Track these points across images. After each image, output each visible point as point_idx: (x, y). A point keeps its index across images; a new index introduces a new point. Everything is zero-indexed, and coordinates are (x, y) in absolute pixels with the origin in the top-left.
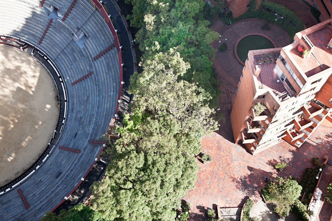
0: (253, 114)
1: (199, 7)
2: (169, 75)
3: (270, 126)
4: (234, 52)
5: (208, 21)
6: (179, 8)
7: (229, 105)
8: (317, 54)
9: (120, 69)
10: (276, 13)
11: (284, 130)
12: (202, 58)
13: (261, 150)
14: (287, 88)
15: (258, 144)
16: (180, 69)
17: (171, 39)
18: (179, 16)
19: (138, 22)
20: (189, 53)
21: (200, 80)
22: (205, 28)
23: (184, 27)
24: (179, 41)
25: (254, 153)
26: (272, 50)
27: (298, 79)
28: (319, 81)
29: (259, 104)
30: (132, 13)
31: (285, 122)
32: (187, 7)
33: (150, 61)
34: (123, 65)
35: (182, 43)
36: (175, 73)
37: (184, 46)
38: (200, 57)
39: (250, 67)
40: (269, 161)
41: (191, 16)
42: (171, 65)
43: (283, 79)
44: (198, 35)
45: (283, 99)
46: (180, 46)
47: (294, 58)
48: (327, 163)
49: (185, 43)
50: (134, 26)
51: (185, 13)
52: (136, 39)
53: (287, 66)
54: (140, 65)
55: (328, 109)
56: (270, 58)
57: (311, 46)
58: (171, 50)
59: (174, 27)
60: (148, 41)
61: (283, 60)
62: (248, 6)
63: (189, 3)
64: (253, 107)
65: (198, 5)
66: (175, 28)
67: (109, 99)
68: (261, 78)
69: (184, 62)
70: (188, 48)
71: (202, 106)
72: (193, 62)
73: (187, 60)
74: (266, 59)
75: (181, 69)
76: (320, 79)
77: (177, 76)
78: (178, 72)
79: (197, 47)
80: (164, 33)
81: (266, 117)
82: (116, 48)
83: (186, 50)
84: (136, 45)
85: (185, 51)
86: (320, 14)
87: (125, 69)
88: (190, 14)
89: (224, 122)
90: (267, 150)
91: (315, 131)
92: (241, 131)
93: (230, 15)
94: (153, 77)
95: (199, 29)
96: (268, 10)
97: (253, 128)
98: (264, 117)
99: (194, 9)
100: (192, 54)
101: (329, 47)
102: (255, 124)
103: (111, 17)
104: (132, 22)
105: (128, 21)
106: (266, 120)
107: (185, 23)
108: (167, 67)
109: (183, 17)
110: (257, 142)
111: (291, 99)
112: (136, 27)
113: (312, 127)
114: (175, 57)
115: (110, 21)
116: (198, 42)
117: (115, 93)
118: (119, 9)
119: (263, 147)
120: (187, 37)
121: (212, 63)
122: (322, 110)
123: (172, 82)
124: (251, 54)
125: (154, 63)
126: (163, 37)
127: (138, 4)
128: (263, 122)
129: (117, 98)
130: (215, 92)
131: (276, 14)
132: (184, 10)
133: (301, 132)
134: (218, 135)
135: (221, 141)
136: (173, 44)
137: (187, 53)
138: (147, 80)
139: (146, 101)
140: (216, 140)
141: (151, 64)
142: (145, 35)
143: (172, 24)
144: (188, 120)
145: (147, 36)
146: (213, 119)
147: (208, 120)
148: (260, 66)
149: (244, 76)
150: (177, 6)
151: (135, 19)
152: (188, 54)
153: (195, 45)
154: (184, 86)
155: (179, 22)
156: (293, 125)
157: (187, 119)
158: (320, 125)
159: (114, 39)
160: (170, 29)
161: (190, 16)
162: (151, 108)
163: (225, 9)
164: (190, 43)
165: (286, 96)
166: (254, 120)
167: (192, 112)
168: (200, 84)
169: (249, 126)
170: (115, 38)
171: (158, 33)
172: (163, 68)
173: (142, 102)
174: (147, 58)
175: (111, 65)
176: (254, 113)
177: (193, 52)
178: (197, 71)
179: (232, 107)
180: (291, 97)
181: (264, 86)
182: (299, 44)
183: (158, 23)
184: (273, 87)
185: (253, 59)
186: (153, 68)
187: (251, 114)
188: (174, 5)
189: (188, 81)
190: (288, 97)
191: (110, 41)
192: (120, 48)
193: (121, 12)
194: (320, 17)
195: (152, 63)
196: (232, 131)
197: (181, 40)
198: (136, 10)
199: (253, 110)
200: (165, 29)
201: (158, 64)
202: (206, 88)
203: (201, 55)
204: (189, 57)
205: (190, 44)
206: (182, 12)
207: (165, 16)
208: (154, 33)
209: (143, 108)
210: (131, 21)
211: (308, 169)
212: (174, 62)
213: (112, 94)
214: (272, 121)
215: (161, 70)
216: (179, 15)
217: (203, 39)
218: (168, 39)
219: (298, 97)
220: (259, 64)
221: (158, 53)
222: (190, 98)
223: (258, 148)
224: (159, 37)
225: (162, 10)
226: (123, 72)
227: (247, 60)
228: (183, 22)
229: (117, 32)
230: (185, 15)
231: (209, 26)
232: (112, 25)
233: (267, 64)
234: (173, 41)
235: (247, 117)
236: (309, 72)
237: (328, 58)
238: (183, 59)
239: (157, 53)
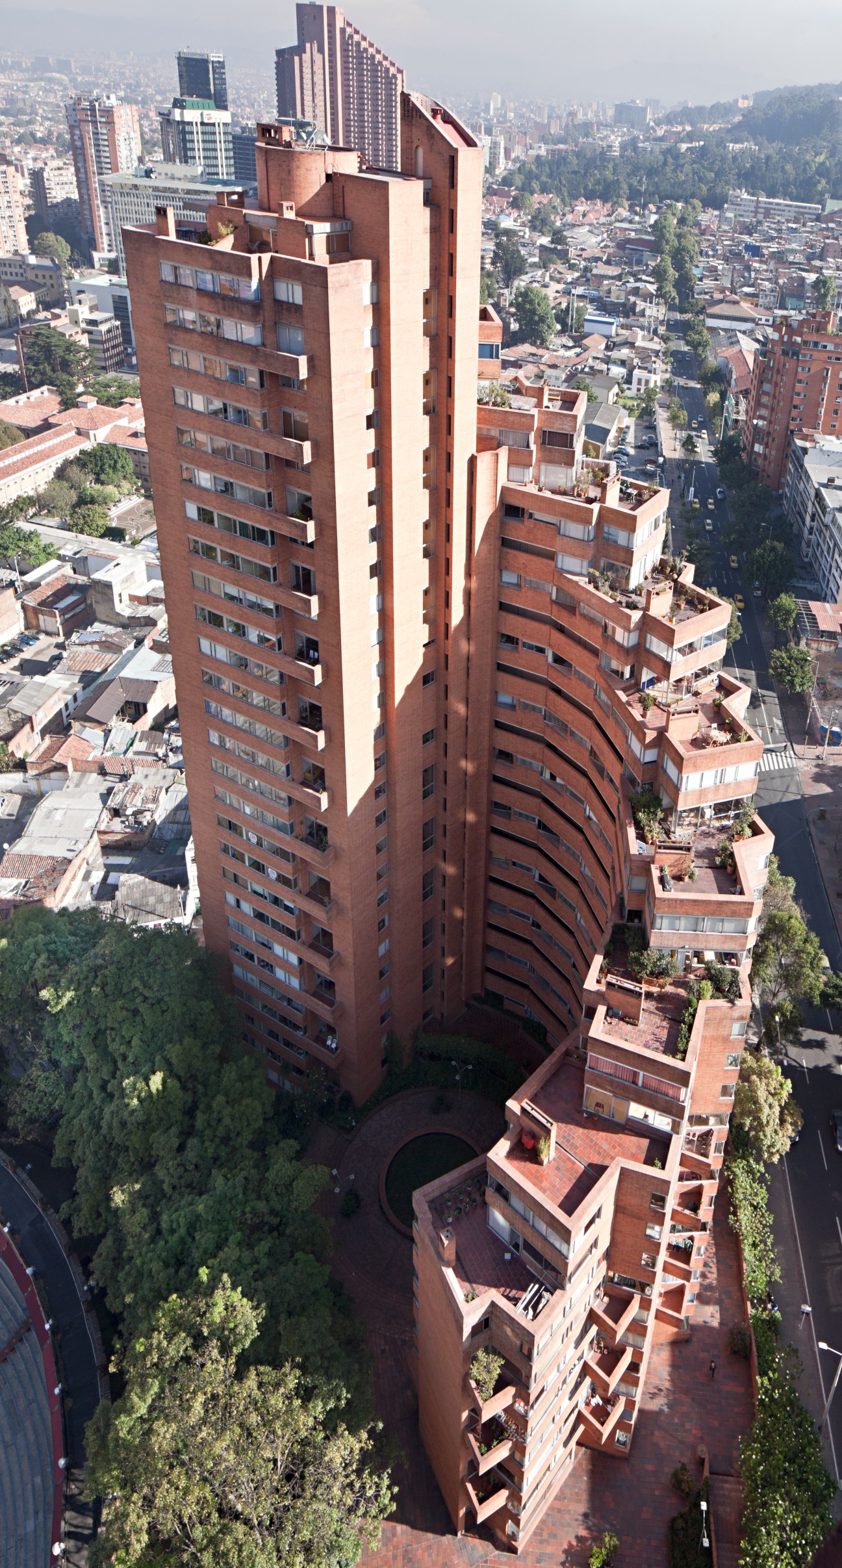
0: (475, 1400)
1: (260, 1110)
2: (209, 1366)
3: (534, 1418)
4: (381, 1207)
5: (292, 1142)
6: (208, 1132)
7: (409, 1393)
8: (568, 1141)
9: (51, 1408)
10: (451, 1060)
11: (573, 1411)
12: (296, 1263)
13: (535, 1522)
14: (536, 1269)
15: (520, 1499)
16: (237, 1331)
17: (197, 1236)
18: (210, 1155)
19: (94, 1216)
20: (256, 1261)
21: (304, 1343)
22: (287, 1165)
23: (230, 1183)
24: (223, 1235)
25: (521, 1544)
26: (466, 1168)
27: (550, 1230)
28: (598, 1215)
29: (481, 1354)
30: (76, 1194)
31: (564, 1382)
32: (227, 1121)
33: (142, 1340)
34: (62, 1391)
35: (231, 1239)
36: (225, 1350)
37: (239, 1244)
38: (290, 1264)
39: (427, 1241)
40: (565, 1551)
41: (245, 1143)
42: (208, 1326)
43: (516, 1246)
44: (273, 1194)
45: (535, 1308)
46: (226, 1249)
47: (523, 1173)
48: (711, 1473)
49: (239, 1234)
50: (85, 1233)
51: (226, 1140)
52: (95, 1276)
53: (515, 1201)
54: (112, 1369)
55: (647, 1291)
56: (469, 1194)
57: (548, 1125)
58: (204, 1273)
59: (201, 1194)
60: (129, 1274)
61: (499, 1189)
62: (384, 1062)
63: (233, 1107)
64: (467, 1376)
65: (256, 1104)
66: (204, 1197)
67: (22, 1555)
68: (463, 1268)
69: (245, 1300)
70: (251, 1247)
71: (327, 1438)
72: (274, 1289)
73: (256, 1290)
74: (461, 1201)
75: (241, 1330)
76: (599, 1210)
77: (232, 1360)
78: (235, 1344)
79: (275, 1234)
80: (175, 1226)
81: (510, 1391)
82: (34, 1334)
83: (247, 1256)
84: (98, 1297)
85: (245, 1262)
86: (546, 1032)
87: (69, 1403)
88: (239, 1139)
89: (406, 1467)
90: (551, 1508)
91: (648, 1373)
92: (461, 1475)
93: (347, 1099)
94: (159, 1397)
95: (271, 1175)
96: (433, 1057)
97: (489, 1449)
98: (507, 1396)
99: (248, 1120)
100: (265, 1262)
101: (587, 1112)
102: (493, 1432)
103: (11, 1231)
104: (77, 1224)
105: (67, 1223)
106: (514, 1402)
107: (231, 1169)
108: (199, 1341)
109: (223, 1152)
110: (516, 1496)
111: (553, 1299)
112: (92, 1235)
113: (634, 1367)
114: (219, 1297)
115: (8, 1244)
116: (276, 1215)
117: (41, 1516)
118: (37, 1192)
119: (538, 1506)
120: (244, 1213)
121: (328, 1269)
122: (637, 1299)
123: (220, 1390)
124: (420, 1199)
125: (155, 1342)
126: (173, 1239)
127: (90, 1159)
128: (509, 1410)
129: (50, 1536)
130: (357, 1367)
131: (453, 1063)
132: (221, 1132)
133: (616, 1395)
134: (400, 1528)
135: (415, 1546)
136: (205, 1252)
137: (251, 1264)
138: (141, 1417)
139: (149, 1502)
140: (400, 1551)
141: (148, 1351)
142: (120, 1252)
143: (194, 1188)
144: (296, 1517)
145: (125, 1254)
146: (371, 1474)
147: (357, 1485)
148: (449, 1228)
149: (420, 1275)
150: (201, 1128)
151: (85, 1211)
152: (256, 1267)
153: (271, 1230)
154: (260, 1385)
155: (214, 1171)
156: (588, 1381)
157: (290, 1514)
158: (653, 1347)
159: (24, 1305)
160: (191, 1204)
161: (241, 1144)
162: (169, 1525)
163: (329, 1089)
164: (255, 1228)
165: (541, 1297)
166: (485, 1417)
167: (302, 1477)
168: (306, 1358)
169: (475, 1445)
170: (30, 1300)
171: (159, 1232)
172: (186, 1349)
173: (133, 1517)
174: (133, 1335)
175: (22, 1403)
176: (476, 1392)
177: (269, 1254)
178: (290, 1314)
179: (416, 1397)
180: (552, 1294)
181: (480, 1288)
182: (522, 1130)
183: (152, 1199)
184: (499, 1280)
185: (429, 1215)
186: (155, 1360)
187: (470, 1400)
188: (193, 1126)
189: (269, 1365)
190: (546, 1295)
191: (13, 1313)
192: (47, 1327)
193: (41, 1200)
194: (550, 1039)
195: (151, 1345)
196: (437, 1488)
197: (226, 1229)
198: (87, 1177)
199: (473, 1384)
200: (176, 1210)
201: (169, 1342)
202: (326, 1364)
203: (292, 1254)
204: (257, 1275)
205: (254, 1230)
206: (217, 1140)
207: (171, 1170)
208: (147, 1236)
209: (139, 1541)
210: (74, 1219)
211: (674, 1520)
212: (218, 1313)
213: (30, 1525)
214: (532, 1399)
215: (182, 1358)
216: (211, 1151)
217: (290, 1201)
218: (190, 1240)
219: (568, 1286)
220: (449, 1224)
221: (166, 1300)
222: (286, 1425)
223: (524, 1516)
224: (162, 1243)
225: (162, 1153)
226: (64, 1416)
227: (414, 1223)
228: (225, 1170)
229: (34, 1274)
230: (226, 1145)
231: (299, 1155)
232: (13, 1253)
233: (467, 1214)
234: (203, 1241)
235: (465, 1415)
236: (567, 1197)
237: (596, 1144)
238: (242, 1293)
239: (161, 1303)
